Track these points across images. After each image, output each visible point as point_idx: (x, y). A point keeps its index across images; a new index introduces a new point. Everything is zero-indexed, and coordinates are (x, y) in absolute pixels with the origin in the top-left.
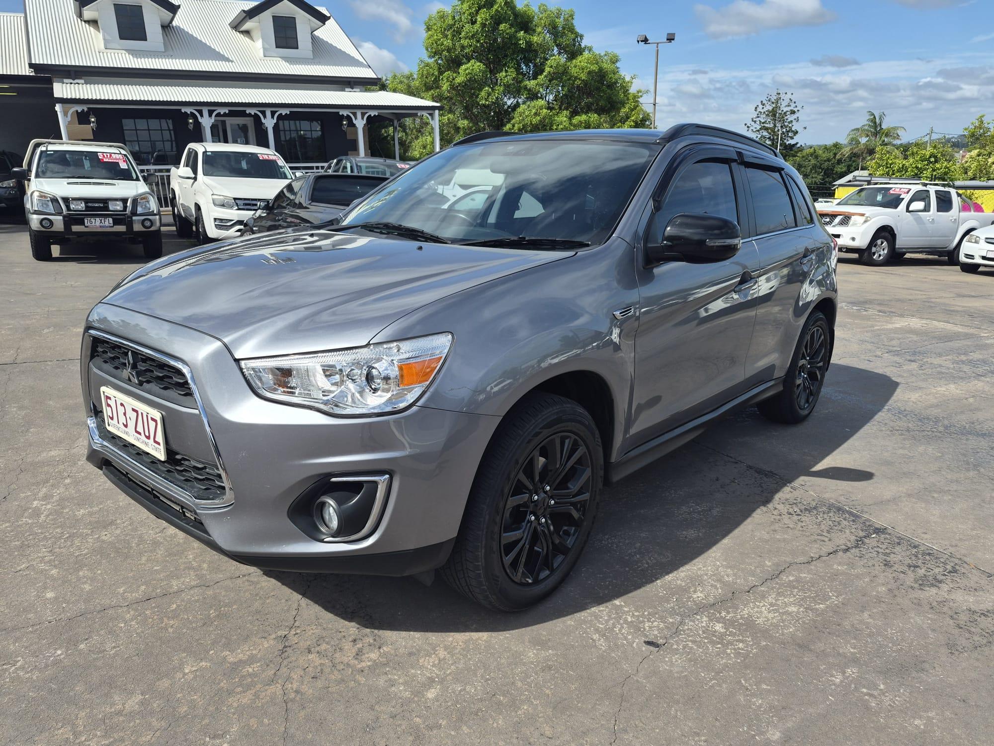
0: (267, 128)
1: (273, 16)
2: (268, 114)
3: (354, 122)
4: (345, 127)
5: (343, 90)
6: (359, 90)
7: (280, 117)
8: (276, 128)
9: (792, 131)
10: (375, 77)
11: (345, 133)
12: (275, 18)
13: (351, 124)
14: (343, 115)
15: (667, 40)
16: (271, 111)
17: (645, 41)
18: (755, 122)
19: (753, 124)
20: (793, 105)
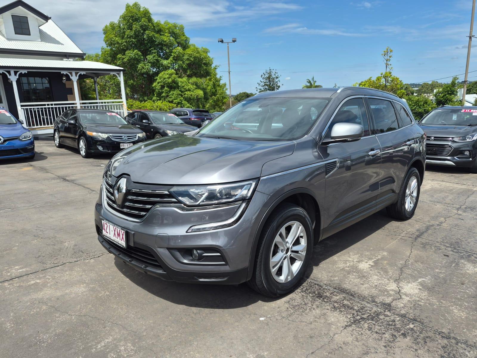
0: (12, 81)
1: (12, 15)
2: (12, 72)
3: (71, 77)
4: (65, 81)
5: (62, 60)
6: (72, 60)
7: (21, 75)
8: (18, 82)
9: (278, 86)
10: (82, 53)
11: (64, 84)
12: (13, 16)
13: (68, 79)
14: (63, 74)
15: (233, 41)
16: (14, 71)
17: (222, 41)
18: (262, 82)
19: (261, 83)
20: (277, 75)
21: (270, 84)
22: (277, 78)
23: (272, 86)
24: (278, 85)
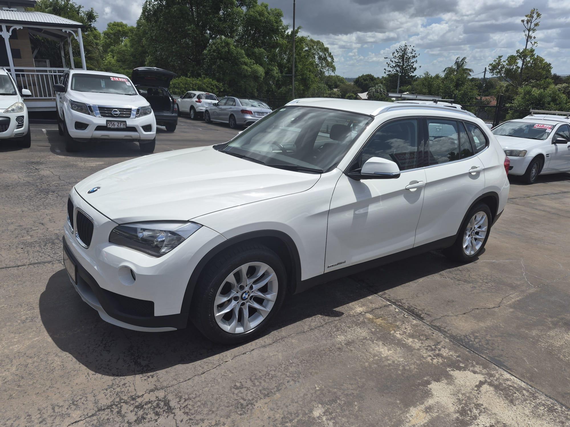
18: (392, 61)
19: (391, 63)
20: (414, 53)
21: (403, 65)
22: (414, 57)
23: (406, 67)
24: (414, 67)
